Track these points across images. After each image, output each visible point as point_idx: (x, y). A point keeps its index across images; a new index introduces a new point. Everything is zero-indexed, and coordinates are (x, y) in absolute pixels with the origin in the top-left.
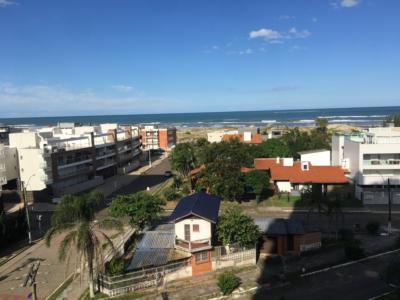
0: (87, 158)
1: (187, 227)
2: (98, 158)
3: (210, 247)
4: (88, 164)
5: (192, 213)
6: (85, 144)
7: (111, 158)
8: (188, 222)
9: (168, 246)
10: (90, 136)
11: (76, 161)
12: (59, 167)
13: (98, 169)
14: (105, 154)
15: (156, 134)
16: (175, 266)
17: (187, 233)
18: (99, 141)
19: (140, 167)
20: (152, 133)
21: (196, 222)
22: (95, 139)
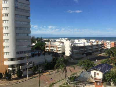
0: (82, 49)
1: (95, 73)
2: (85, 49)
3: (101, 81)
4: (82, 51)
5: (96, 69)
6: (82, 45)
7: (90, 49)
8: (95, 71)
9: (88, 77)
10: (83, 43)
11: (79, 49)
12: (74, 51)
13: (85, 52)
14: (88, 48)
15: (110, 43)
16: (90, 84)
17: (95, 75)
18: (86, 45)
19: (100, 53)
20: (109, 43)
21: (98, 72)
22: (85, 44)
